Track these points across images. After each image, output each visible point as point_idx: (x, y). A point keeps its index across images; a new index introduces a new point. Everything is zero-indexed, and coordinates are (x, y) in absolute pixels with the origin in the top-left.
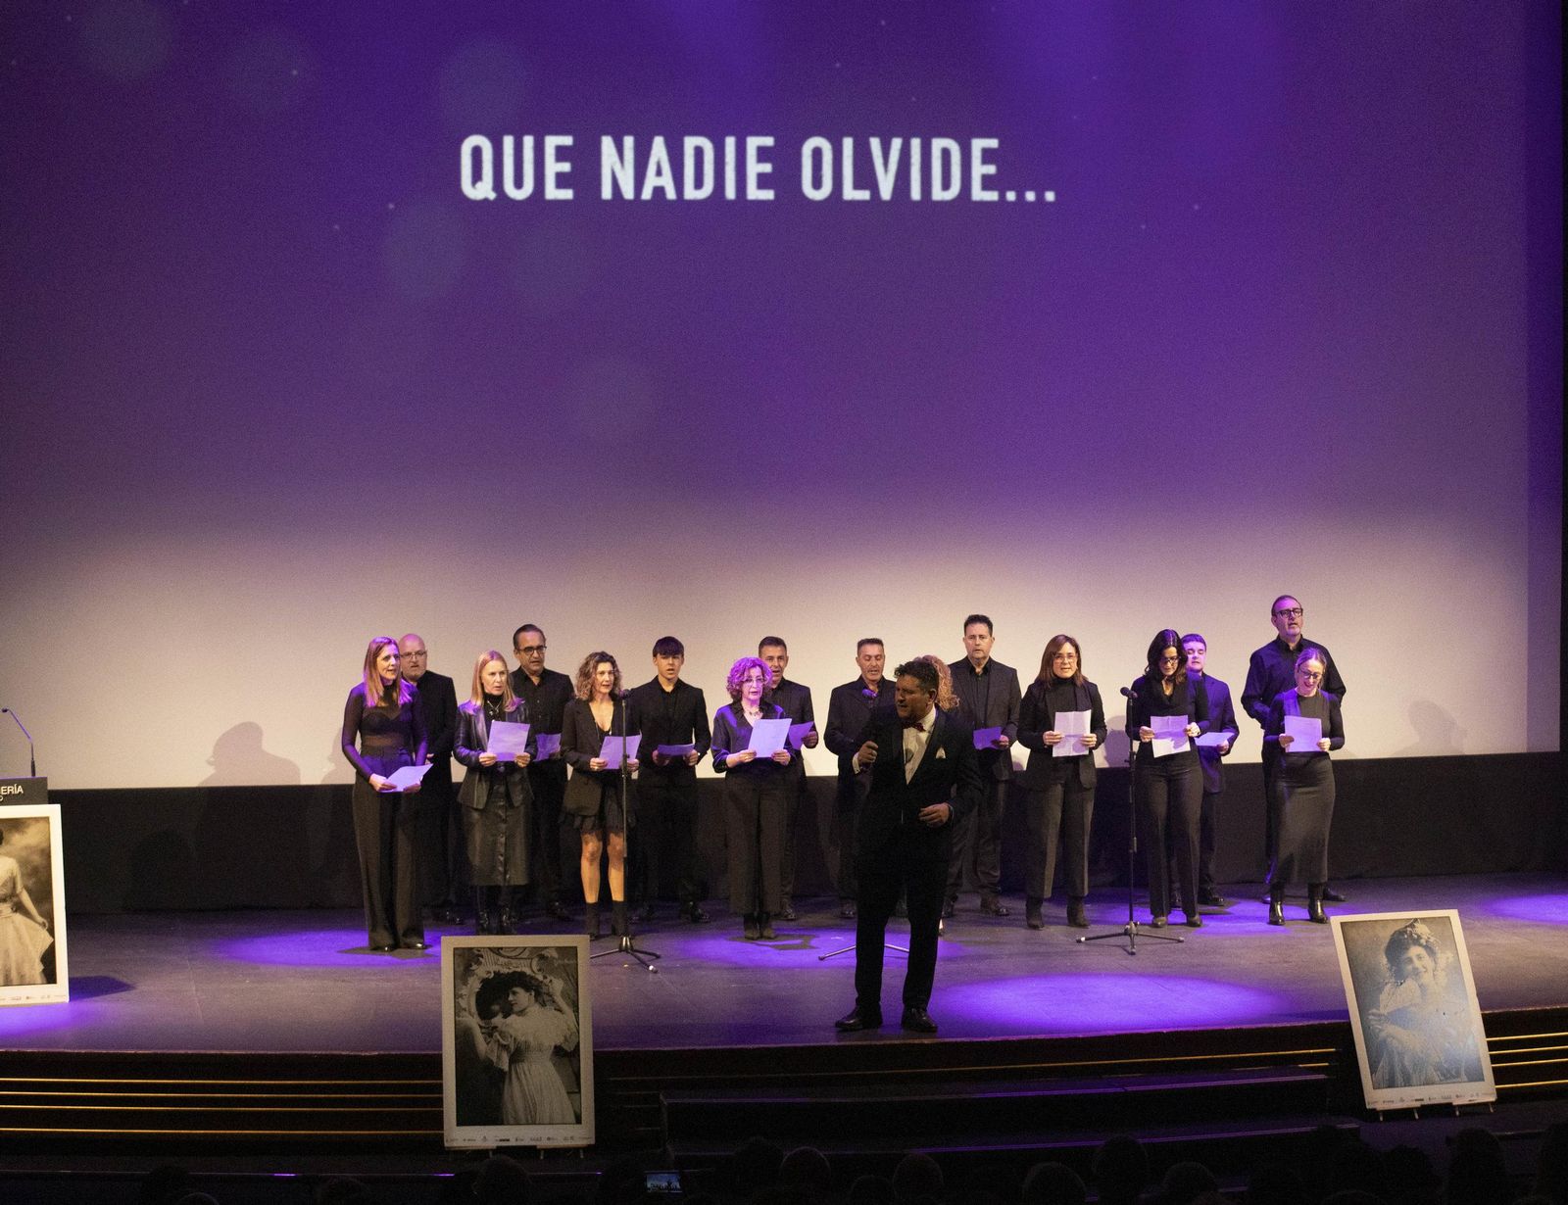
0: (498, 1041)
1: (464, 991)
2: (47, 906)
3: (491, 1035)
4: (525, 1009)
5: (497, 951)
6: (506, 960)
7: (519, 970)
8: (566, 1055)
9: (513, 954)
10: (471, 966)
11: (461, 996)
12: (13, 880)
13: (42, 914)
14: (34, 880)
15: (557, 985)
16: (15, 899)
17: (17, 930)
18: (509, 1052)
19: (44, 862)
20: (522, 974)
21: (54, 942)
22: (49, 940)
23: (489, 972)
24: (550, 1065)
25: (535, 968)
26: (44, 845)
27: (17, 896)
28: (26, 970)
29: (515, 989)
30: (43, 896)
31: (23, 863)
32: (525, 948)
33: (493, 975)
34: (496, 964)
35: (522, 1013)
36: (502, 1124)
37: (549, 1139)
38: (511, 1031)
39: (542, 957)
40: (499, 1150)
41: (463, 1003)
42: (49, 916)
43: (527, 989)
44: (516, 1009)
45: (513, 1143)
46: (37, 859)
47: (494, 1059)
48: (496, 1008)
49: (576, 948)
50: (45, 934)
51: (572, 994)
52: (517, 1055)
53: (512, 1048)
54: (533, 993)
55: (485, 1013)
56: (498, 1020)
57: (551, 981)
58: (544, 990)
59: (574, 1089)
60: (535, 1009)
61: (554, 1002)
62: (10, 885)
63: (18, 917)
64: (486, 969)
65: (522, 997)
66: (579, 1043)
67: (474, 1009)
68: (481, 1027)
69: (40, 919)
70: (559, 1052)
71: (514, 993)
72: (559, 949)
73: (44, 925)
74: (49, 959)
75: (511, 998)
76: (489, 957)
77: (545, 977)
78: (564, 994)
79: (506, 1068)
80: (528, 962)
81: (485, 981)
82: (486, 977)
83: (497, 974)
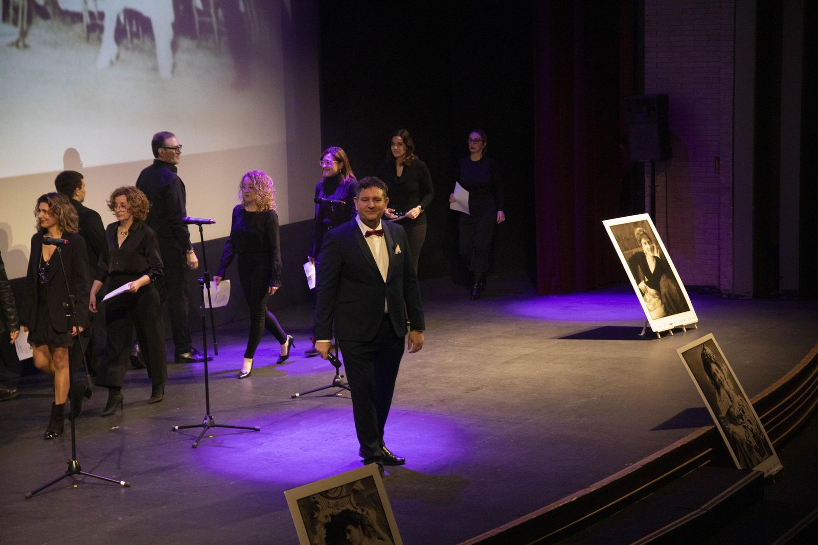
5: (325, 494)
6: (334, 501)
7: (345, 508)
9: (336, 495)
10: (314, 515)
15: (372, 515)
20: (347, 512)
23: (327, 517)
25: (354, 504)
29: (348, 528)
32: (342, 486)
33: (330, 519)
34: (330, 507)
39: (355, 492)
43: (356, 525)
49: (372, 477)
51: (383, 520)
54: (360, 528)
57: (367, 513)
58: (366, 522)
60: (366, 542)
61: (375, 531)
64: (324, 514)
65: (355, 534)
71: (349, 531)
72: (362, 481)
75: (348, 537)
76: (322, 502)
77: (363, 510)
80: (347, 498)
81: (327, 526)
82: (326, 521)
83: (332, 516)
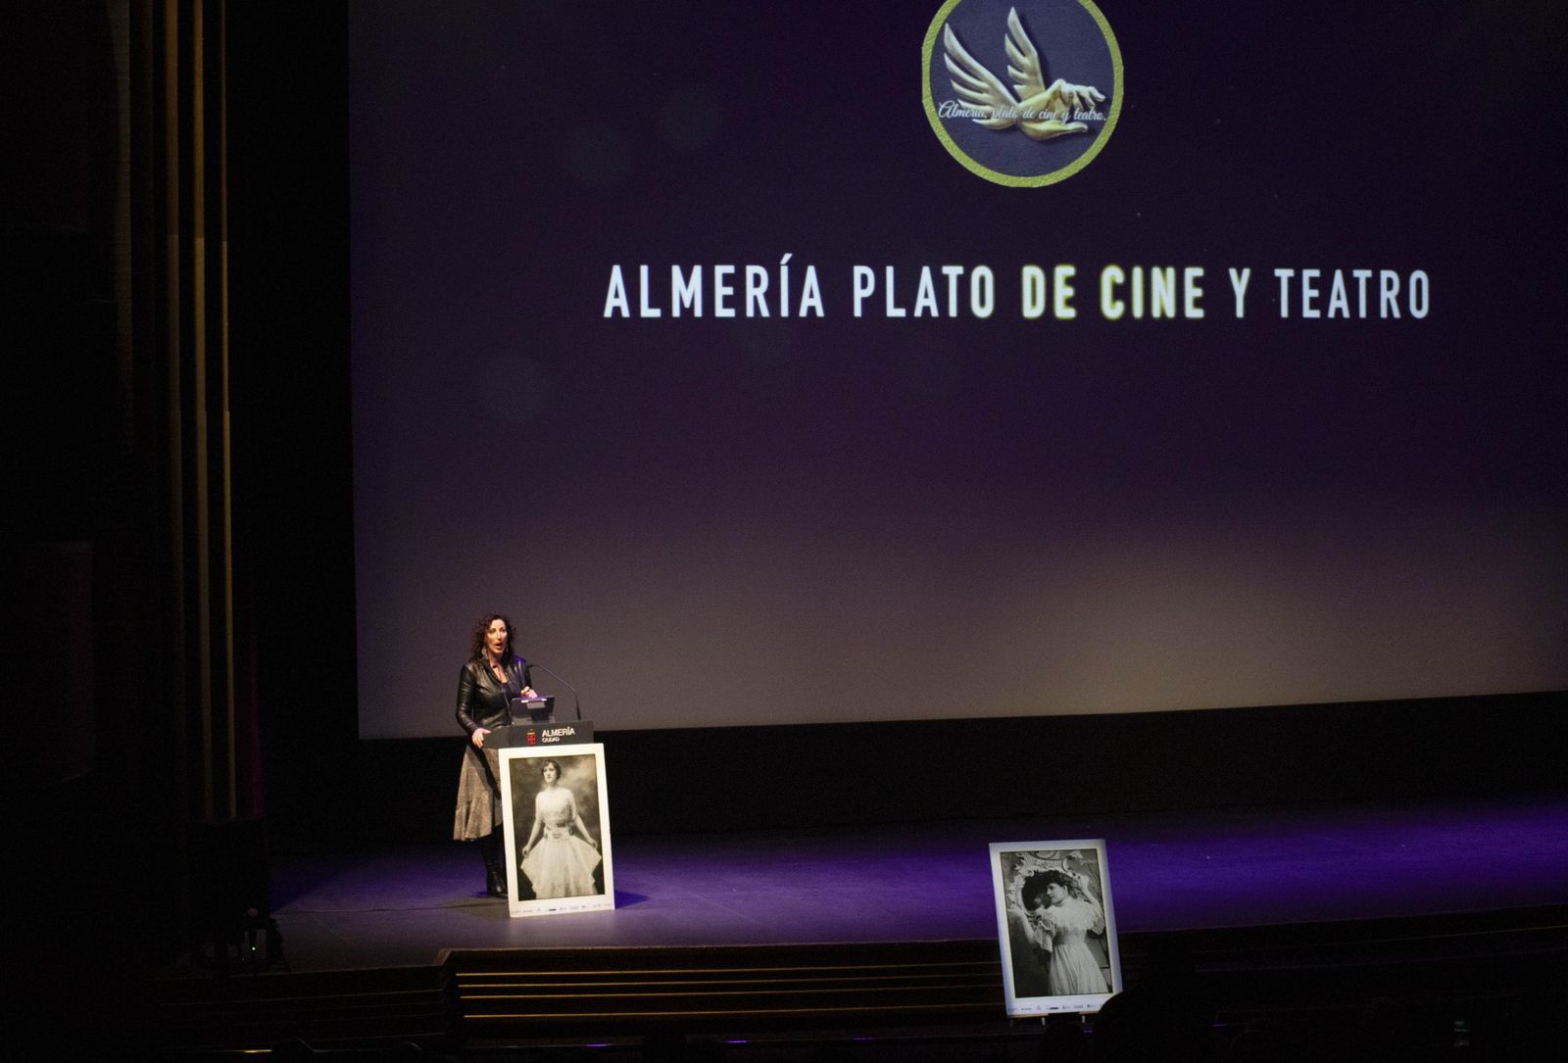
0: (1043, 928)
1: (1012, 887)
2: (595, 829)
3: (1036, 923)
4: (1060, 902)
5: (1034, 854)
6: (1043, 861)
7: (1053, 869)
8: (1095, 937)
9: (1049, 856)
10: (1015, 867)
11: (1010, 892)
12: (570, 808)
13: (592, 836)
14: (586, 807)
15: (1084, 881)
16: (571, 824)
17: (574, 850)
18: (1052, 937)
19: (593, 792)
20: (1056, 872)
21: (602, 861)
22: (598, 857)
23: (1030, 872)
24: (1085, 946)
25: (1066, 867)
26: (592, 778)
27: (573, 821)
28: (582, 884)
29: (1054, 885)
30: (592, 821)
31: (577, 793)
32: (1056, 851)
33: (1033, 874)
34: (1035, 865)
35: (1059, 904)
36: (1051, 995)
37: (1089, 1006)
38: (1052, 919)
39: (1070, 858)
40: (1051, 1017)
41: (1012, 897)
42: (598, 837)
43: (1061, 884)
44: (1054, 900)
45: (1060, 1011)
46: (587, 790)
47: (1041, 942)
48: (1038, 900)
49: (1095, 850)
50: (595, 852)
51: (1097, 888)
52: (1058, 939)
53: (1054, 934)
54: (1066, 888)
55: (1030, 905)
56: (1041, 911)
57: (1079, 877)
58: (1074, 885)
59: (1105, 966)
60: (1069, 900)
61: (1083, 894)
62: (567, 812)
63: (575, 839)
64: (1028, 868)
65: (1057, 891)
66: (1105, 928)
67: (1021, 902)
68: (1028, 917)
69: (591, 840)
70: (1090, 934)
71: (1052, 888)
72: (1082, 851)
73: (594, 845)
74: (598, 873)
75: (1049, 892)
76: (1028, 859)
77: (1074, 874)
78: (1091, 888)
79: (1050, 949)
80: (1060, 862)
81: (1028, 879)
82: (1028, 875)
83: (1036, 873)
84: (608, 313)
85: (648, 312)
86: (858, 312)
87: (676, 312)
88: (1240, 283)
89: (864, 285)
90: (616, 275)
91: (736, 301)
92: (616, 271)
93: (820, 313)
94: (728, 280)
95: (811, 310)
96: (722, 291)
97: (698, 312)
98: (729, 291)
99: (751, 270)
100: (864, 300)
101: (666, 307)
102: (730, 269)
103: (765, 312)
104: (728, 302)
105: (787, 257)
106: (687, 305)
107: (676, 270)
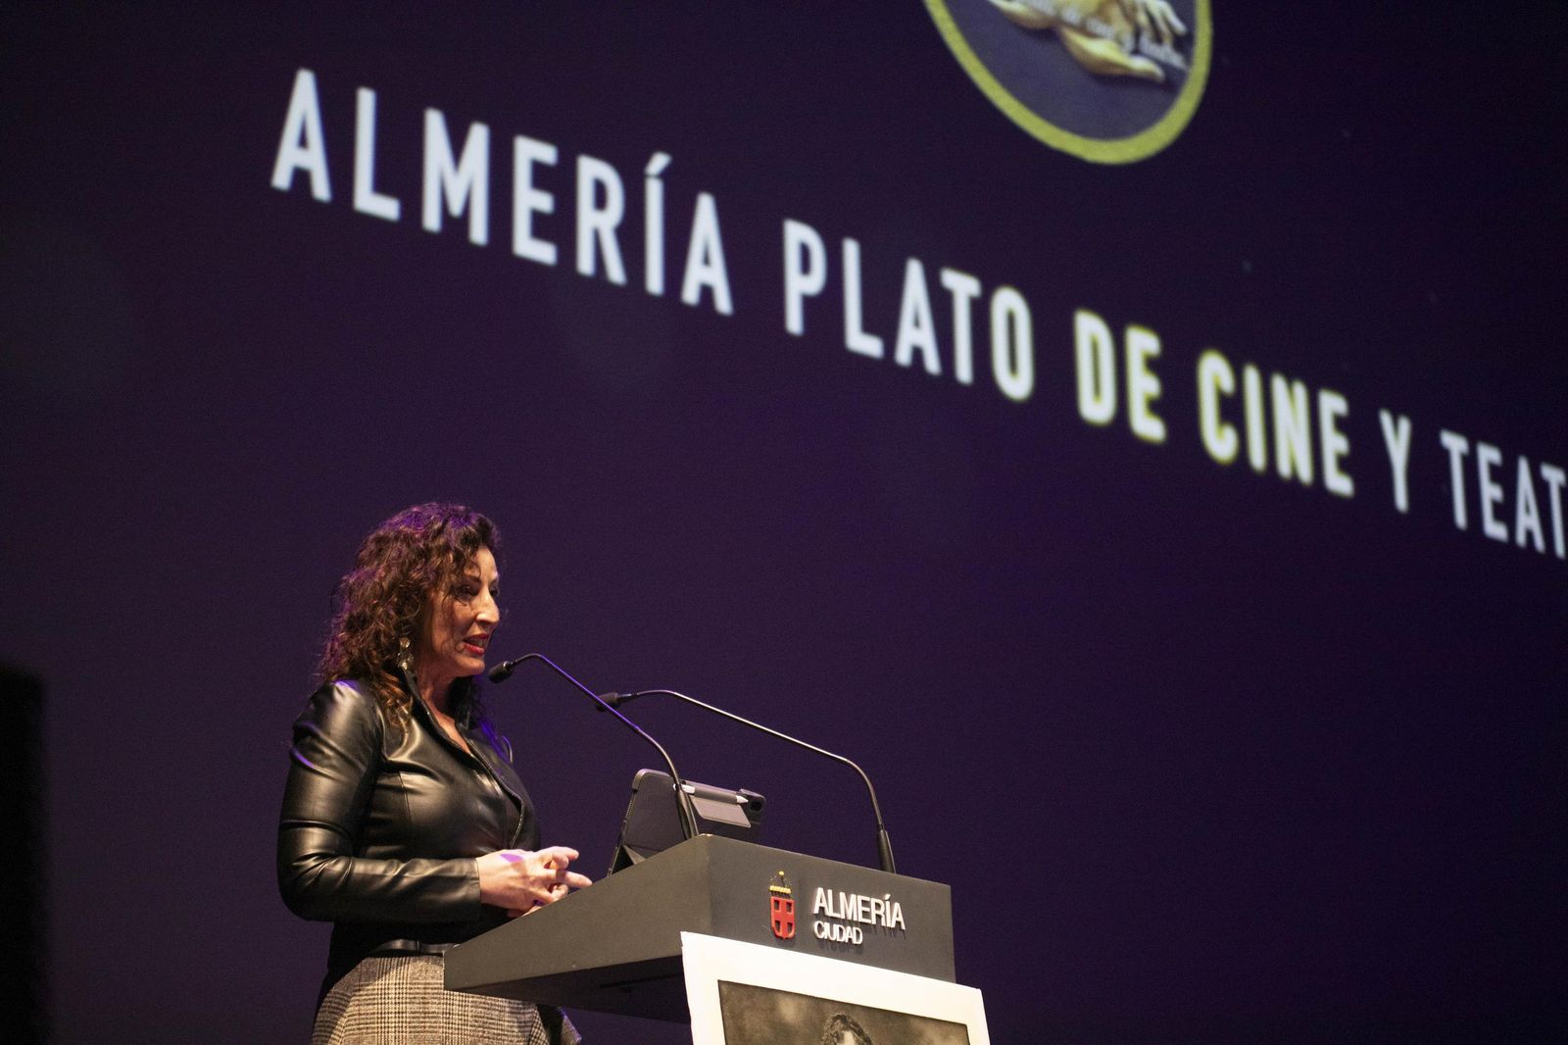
84: (282, 179)
85: (371, 202)
86: (794, 322)
87: (432, 220)
88: (1398, 439)
89: (806, 267)
90: (305, 91)
91: (557, 226)
92: (305, 85)
93: (723, 303)
94: (542, 176)
95: (707, 292)
96: (529, 200)
97: (479, 233)
98: (544, 202)
99: (591, 170)
100: (808, 302)
101: (412, 203)
102: (547, 154)
103: (616, 273)
104: (542, 226)
105: (659, 162)
106: (456, 208)
107: (435, 124)
